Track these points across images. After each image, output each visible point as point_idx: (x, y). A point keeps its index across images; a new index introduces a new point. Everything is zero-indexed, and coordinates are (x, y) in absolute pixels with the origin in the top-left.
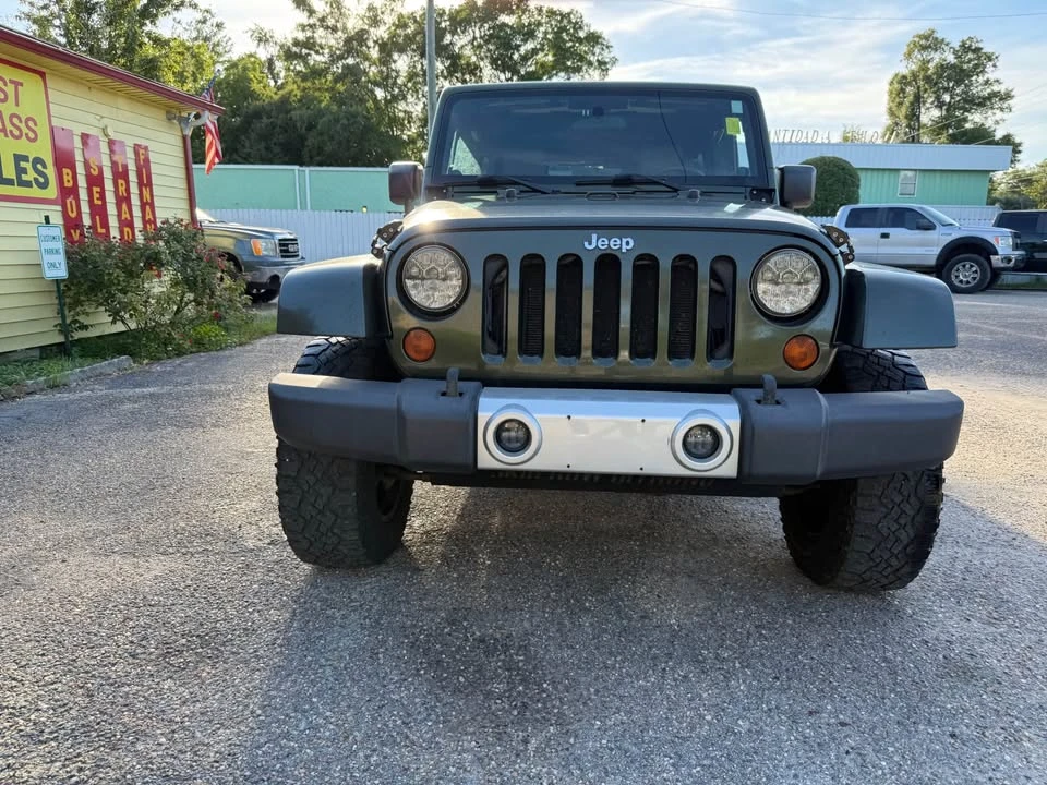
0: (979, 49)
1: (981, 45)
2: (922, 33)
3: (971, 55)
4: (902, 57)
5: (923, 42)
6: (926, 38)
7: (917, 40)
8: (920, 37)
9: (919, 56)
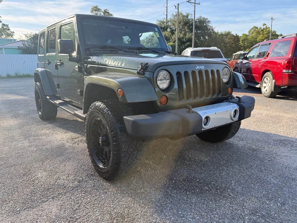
0: (109, 12)
1: (109, 11)
2: (94, 6)
3: (107, 14)
4: (90, 12)
5: (95, 9)
6: (96, 8)
7: (93, 8)
8: (94, 7)
9: (95, 12)
